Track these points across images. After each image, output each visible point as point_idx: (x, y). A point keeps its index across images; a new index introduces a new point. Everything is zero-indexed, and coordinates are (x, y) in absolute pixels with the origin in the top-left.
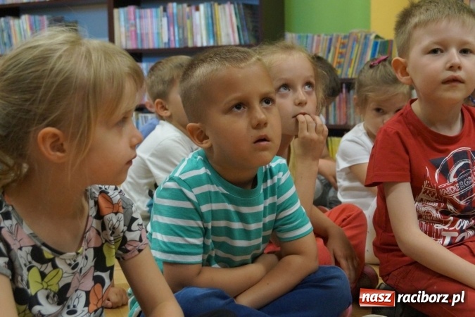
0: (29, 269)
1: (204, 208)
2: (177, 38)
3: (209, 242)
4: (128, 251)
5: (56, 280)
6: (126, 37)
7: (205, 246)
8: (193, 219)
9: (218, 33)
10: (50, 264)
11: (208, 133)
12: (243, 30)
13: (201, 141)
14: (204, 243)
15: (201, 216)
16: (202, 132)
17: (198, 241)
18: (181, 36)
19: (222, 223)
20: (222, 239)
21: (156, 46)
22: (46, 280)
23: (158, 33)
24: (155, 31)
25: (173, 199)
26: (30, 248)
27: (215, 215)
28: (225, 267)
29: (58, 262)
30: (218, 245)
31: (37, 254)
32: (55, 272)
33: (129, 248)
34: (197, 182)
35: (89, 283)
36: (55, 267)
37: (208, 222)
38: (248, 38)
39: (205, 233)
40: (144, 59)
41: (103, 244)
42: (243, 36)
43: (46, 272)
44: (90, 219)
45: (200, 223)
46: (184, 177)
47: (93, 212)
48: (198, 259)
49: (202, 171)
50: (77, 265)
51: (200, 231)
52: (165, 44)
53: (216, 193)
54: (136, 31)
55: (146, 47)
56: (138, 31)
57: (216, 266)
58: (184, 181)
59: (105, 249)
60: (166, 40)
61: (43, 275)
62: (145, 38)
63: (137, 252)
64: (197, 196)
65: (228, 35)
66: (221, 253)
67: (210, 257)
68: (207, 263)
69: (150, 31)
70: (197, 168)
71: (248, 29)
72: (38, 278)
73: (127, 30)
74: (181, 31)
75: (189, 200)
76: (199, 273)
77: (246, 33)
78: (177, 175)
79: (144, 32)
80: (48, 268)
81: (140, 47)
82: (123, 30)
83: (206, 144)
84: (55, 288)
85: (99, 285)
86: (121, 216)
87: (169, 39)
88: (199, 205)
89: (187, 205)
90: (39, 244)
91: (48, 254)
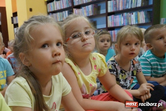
0: (120, 74)
1: (152, 63)
2: (126, 23)
3: (152, 71)
4: (138, 72)
5: (125, 77)
6: (111, 23)
7: (151, 72)
8: (149, 66)
9: (139, 20)
10: (124, 74)
11: (152, 45)
12: (147, 19)
13: (150, 48)
14: (151, 71)
15: (151, 65)
16: (150, 45)
17: (150, 71)
18: (127, 22)
19: (156, 67)
20: (156, 70)
21: (120, 25)
22: (123, 77)
23: (120, 22)
24: (120, 21)
25: (143, 61)
26: (120, 70)
27: (154, 65)
28: (155, 77)
29: (126, 73)
30: (154, 72)
31: (121, 72)
32: (125, 75)
33: (138, 71)
34: (150, 57)
35: (130, 79)
36: (125, 74)
37: (153, 66)
38: (148, 21)
39: (152, 69)
40: (115, 29)
41: (133, 71)
42: (147, 20)
43: (123, 75)
44: (131, 65)
45: (151, 67)
46: (147, 56)
47: (132, 63)
48: (150, 75)
49: (151, 55)
50: (129, 74)
51: (150, 69)
52: (122, 24)
53: (154, 59)
54: (114, 22)
55: (117, 26)
56: (115, 22)
57: (153, 77)
58: (147, 57)
59: (134, 71)
60: (123, 23)
61: (122, 76)
62: (116, 23)
63: (140, 72)
64: (150, 60)
65: (142, 20)
66: (154, 74)
67: (152, 75)
68: (151, 76)
69: (118, 22)
70: (150, 54)
71: (148, 18)
72: (121, 76)
73: (111, 22)
74: (127, 21)
75: (148, 61)
76: (150, 78)
77: (148, 19)
78: (145, 56)
79: (116, 22)
80: (123, 74)
81: (115, 26)
82: (110, 22)
83: (151, 48)
84: (125, 79)
85: (132, 79)
86: (138, 64)
87: (124, 23)
88: (151, 62)
89: (148, 62)
90: (122, 69)
91: (124, 72)
